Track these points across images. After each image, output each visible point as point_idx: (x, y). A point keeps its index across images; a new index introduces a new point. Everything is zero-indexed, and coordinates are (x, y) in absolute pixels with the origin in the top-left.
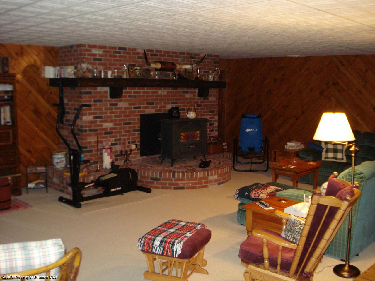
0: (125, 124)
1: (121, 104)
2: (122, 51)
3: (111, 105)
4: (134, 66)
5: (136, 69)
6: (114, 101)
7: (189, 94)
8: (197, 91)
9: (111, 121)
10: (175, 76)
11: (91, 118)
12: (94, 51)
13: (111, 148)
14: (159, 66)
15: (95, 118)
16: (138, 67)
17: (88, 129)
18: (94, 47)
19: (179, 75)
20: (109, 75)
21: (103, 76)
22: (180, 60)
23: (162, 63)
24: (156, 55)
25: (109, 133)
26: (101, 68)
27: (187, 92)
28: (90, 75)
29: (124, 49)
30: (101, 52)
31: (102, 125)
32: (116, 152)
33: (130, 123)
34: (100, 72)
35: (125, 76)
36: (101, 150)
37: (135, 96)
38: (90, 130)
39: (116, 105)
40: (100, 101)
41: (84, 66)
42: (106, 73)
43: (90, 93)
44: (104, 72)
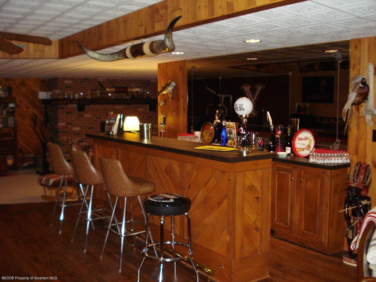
0: (89, 128)
1: (86, 116)
2: (86, 81)
3: (78, 116)
4: (96, 90)
5: (97, 92)
6: (81, 113)
7: (141, 109)
8: (148, 106)
9: (79, 126)
10: (128, 97)
11: (64, 124)
12: (67, 82)
13: (77, 144)
14: (114, 90)
15: (68, 124)
16: (99, 91)
17: (61, 131)
18: (66, 79)
19: (132, 96)
20: (77, 96)
21: (71, 97)
22: (132, 85)
23: (116, 88)
24: (113, 83)
25: (77, 134)
26: (71, 92)
27: (140, 107)
28: (61, 97)
29: (88, 79)
30: (71, 82)
31: (72, 129)
32: (82, 147)
33: (93, 128)
34: (70, 95)
35: (88, 97)
36: (71, 145)
37: (97, 110)
38: (64, 132)
39: (82, 116)
40: (70, 113)
41: (57, 91)
42: (74, 95)
43: (63, 108)
44: (73, 94)
